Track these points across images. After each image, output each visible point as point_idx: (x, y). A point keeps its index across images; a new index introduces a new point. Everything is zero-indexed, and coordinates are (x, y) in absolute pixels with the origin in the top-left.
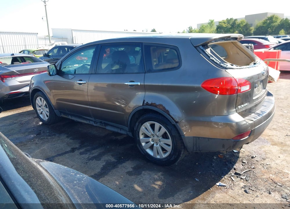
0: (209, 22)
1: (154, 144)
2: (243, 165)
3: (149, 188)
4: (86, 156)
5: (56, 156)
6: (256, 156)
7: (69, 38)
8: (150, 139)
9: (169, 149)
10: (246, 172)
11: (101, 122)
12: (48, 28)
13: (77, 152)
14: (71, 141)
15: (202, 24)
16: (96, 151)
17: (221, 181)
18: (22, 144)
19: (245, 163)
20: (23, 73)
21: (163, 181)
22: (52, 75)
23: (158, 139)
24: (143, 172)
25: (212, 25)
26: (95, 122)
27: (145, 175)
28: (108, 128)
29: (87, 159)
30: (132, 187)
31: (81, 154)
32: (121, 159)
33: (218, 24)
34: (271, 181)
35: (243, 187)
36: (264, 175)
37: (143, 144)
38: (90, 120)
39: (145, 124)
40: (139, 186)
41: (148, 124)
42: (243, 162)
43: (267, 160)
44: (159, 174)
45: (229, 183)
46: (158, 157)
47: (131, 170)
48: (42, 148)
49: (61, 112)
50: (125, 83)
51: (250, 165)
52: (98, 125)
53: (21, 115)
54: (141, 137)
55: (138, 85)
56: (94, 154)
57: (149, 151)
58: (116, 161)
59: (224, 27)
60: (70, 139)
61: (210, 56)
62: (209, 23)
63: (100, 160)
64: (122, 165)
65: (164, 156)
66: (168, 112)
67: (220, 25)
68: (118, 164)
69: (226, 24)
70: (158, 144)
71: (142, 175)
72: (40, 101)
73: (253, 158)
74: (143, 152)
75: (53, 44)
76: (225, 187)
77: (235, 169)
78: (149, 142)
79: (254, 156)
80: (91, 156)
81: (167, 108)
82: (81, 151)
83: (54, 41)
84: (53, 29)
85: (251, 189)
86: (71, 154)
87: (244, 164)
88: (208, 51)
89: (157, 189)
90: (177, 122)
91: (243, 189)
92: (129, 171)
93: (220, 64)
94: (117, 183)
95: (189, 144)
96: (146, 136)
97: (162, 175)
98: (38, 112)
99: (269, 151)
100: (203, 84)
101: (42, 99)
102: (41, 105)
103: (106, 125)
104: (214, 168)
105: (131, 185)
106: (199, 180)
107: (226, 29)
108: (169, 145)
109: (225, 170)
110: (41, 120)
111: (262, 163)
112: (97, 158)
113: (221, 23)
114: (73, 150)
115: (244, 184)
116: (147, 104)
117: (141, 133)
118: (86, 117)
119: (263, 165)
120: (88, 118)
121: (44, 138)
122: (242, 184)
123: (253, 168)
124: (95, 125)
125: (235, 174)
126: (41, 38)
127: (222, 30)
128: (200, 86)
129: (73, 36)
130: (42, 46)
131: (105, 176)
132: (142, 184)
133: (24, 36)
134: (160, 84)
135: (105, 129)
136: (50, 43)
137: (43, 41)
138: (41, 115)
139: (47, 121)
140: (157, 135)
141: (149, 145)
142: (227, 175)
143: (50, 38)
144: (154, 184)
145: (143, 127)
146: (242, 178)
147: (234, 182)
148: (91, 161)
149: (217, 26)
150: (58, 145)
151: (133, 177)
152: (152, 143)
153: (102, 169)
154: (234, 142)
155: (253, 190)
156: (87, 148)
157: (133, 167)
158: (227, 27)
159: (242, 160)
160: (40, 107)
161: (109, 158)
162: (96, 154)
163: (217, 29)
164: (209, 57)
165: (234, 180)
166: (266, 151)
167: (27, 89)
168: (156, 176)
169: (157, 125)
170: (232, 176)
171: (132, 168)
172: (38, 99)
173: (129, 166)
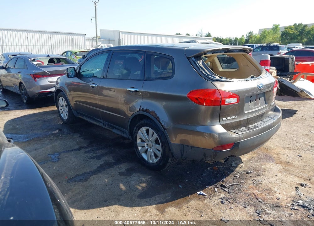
0: (273, 27)
1: (148, 149)
2: (233, 179)
3: (133, 188)
4: (89, 155)
5: (63, 152)
6: (251, 172)
7: (117, 40)
8: (145, 144)
9: (159, 154)
10: (233, 185)
11: (108, 125)
12: (96, 29)
13: (82, 151)
14: (82, 140)
15: (264, 29)
16: (100, 151)
17: (203, 190)
18: (39, 139)
19: (237, 177)
20: (54, 74)
21: (148, 184)
22: (71, 77)
23: (152, 144)
24: (134, 174)
25: (277, 31)
26: (104, 124)
27: (134, 176)
28: (114, 131)
29: (89, 158)
30: (118, 185)
31: (86, 152)
32: (118, 161)
33: (283, 30)
34: (254, 196)
35: (221, 198)
36: (249, 190)
37: (140, 148)
38: (100, 122)
39: (141, 129)
40: (124, 185)
41: (144, 129)
42: (235, 176)
43: (262, 176)
44: (148, 177)
45: (210, 193)
46: (151, 161)
47: (124, 171)
48: (54, 144)
49: (78, 113)
50: (127, 89)
51: (241, 179)
52: (106, 127)
53: (47, 113)
54: (139, 141)
55: (136, 91)
56: (97, 153)
57: (144, 155)
58: (114, 162)
59: (291, 34)
60: (82, 139)
61: (199, 67)
62: (273, 29)
63: (100, 159)
64: (118, 166)
65: (155, 161)
66: (158, 119)
67: (286, 31)
68: (115, 165)
69: (293, 31)
70: (152, 149)
71: (132, 176)
72: (62, 101)
73: (247, 173)
74: (139, 156)
75: (100, 45)
76: (204, 196)
77: (223, 182)
78: (145, 146)
79: (249, 172)
80: (95, 155)
81: (158, 115)
82: (87, 150)
83: (101, 43)
84: (101, 30)
85: (229, 200)
86: (77, 151)
87: (235, 178)
88: (200, 63)
89: (139, 190)
90: (165, 129)
91: (221, 200)
92: (122, 172)
93: (208, 76)
94: (106, 180)
95: (175, 151)
96: (143, 141)
97: (150, 178)
98: (60, 111)
99: (269, 168)
100: (189, 94)
101: (64, 99)
102: (63, 105)
103: (113, 127)
104: (202, 177)
105: (118, 183)
106: (182, 187)
107: (293, 35)
108: (159, 151)
109: (214, 181)
110: (62, 119)
111: (255, 179)
112: (98, 158)
113: (287, 28)
114: (80, 149)
115: (224, 196)
116: (143, 110)
117: (138, 138)
118: (97, 119)
119: (254, 181)
120: (99, 120)
121: (59, 136)
122: (222, 195)
123: (242, 183)
124: (104, 127)
125: (220, 186)
126: (89, 40)
127: (288, 37)
128: (186, 95)
129: (121, 39)
130: (89, 47)
131: (99, 174)
132: (128, 184)
133: (72, 36)
134: (154, 92)
135: (112, 131)
136: (97, 44)
137: (91, 42)
138: (62, 115)
139: (66, 121)
140: (151, 141)
141: (144, 149)
142: (212, 186)
143: (98, 39)
144: (139, 185)
145: (140, 132)
146: (225, 191)
147: (216, 193)
148: (92, 159)
149: (282, 32)
150: (68, 142)
151: (123, 177)
152: (147, 148)
153: (99, 167)
154: (214, 152)
155: (230, 202)
156: (94, 148)
157: (127, 168)
158: (294, 33)
159: (235, 174)
160: (62, 106)
161: (109, 159)
162: (99, 154)
163: (282, 35)
164: (199, 69)
165: (216, 191)
166: (266, 169)
167: (53, 90)
168: (144, 179)
169: (151, 131)
170: (217, 187)
171: (125, 169)
172: (61, 98)
173: (123, 167)
